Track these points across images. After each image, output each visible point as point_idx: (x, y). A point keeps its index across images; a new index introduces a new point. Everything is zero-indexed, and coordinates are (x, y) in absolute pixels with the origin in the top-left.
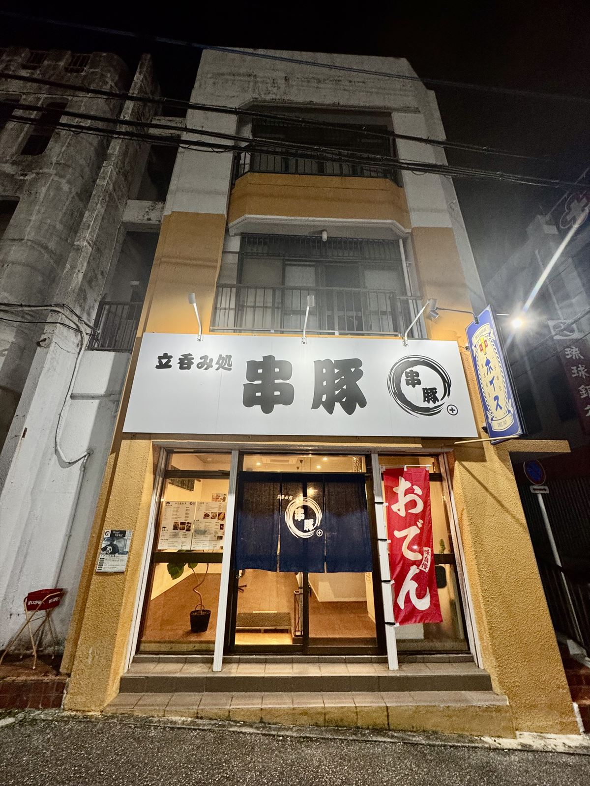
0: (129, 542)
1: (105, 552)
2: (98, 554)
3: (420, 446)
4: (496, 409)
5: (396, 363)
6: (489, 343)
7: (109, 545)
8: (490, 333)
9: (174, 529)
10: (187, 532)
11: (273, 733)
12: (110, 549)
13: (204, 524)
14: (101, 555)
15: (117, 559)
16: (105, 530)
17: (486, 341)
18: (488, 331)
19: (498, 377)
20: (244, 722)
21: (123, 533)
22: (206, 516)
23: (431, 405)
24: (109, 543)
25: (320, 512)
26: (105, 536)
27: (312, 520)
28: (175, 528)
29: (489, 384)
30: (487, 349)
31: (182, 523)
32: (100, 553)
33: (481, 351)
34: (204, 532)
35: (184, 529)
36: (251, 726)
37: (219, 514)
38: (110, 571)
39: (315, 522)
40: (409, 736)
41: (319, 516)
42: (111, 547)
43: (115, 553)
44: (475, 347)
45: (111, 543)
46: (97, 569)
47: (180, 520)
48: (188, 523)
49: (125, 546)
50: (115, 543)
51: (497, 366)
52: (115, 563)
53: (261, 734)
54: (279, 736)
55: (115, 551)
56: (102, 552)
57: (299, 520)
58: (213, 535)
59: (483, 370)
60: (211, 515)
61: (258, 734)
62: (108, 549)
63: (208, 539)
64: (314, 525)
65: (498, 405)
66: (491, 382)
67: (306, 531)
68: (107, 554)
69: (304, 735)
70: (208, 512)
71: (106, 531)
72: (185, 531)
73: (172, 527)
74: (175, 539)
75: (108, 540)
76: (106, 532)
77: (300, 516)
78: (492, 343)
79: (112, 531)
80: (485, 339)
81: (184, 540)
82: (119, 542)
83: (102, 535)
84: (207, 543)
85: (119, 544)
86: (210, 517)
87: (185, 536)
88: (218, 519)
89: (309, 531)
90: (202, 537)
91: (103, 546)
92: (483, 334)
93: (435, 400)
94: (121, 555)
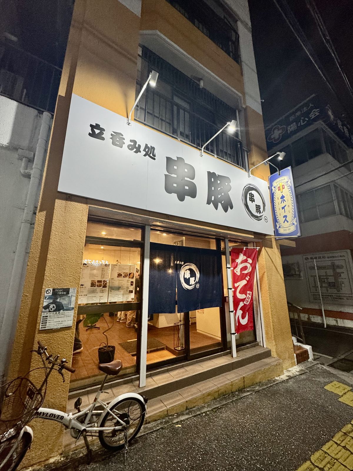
0: (73, 299)
1: (48, 310)
2: (40, 312)
3: (253, 237)
4: (284, 222)
5: (245, 187)
6: (286, 187)
7: (52, 303)
8: (287, 182)
9: (91, 286)
10: (103, 288)
11: (198, 413)
12: (54, 307)
13: (118, 282)
14: (43, 314)
15: (63, 316)
16: (45, 288)
17: (284, 185)
18: (286, 180)
19: (289, 206)
20: (177, 413)
21: (67, 291)
22: (119, 275)
23: (258, 215)
24: (51, 301)
25: (198, 272)
26: (46, 294)
27: (194, 278)
28: (93, 285)
29: (281, 209)
30: (283, 190)
31: (98, 281)
32: (42, 312)
33: (279, 190)
34: (118, 288)
35: (101, 286)
36: (183, 415)
37: (130, 274)
38: (55, 327)
39: (195, 279)
40: (253, 388)
41: (198, 275)
42: (54, 305)
43: (59, 310)
44: (275, 187)
45: (54, 301)
46: (40, 327)
47: (96, 279)
48: (104, 281)
49: (70, 302)
50: (58, 300)
51: (289, 200)
52: (60, 319)
53: (193, 416)
54: (202, 414)
55: (59, 308)
56: (44, 310)
57: (187, 278)
58: (125, 290)
59: (277, 201)
60: (123, 275)
61: (191, 417)
62: (51, 306)
63: (122, 293)
64: (195, 281)
65: (286, 220)
66: (283, 208)
67: (190, 285)
68: (50, 311)
69: (214, 407)
70: (120, 272)
71: (47, 289)
72: (101, 287)
73: (90, 285)
74: (93, 295)
75: (50, 298)
76: (47, 291)
77: (188, 275)
78: (288, 187)
79: (54, 290)
80: (283, 184)
81: (101, 294)
82: (63, 299)
83: (43, 294)
84: (121, 296)
85: (64, 301)
86: (123, 276)
87: (102, 292)
88: (129, 278)
89: (192, 285)
90: (117, 292)
91: (45, 304)
92: (282, 181)
93: (260, 212)
94: (66, 312)
